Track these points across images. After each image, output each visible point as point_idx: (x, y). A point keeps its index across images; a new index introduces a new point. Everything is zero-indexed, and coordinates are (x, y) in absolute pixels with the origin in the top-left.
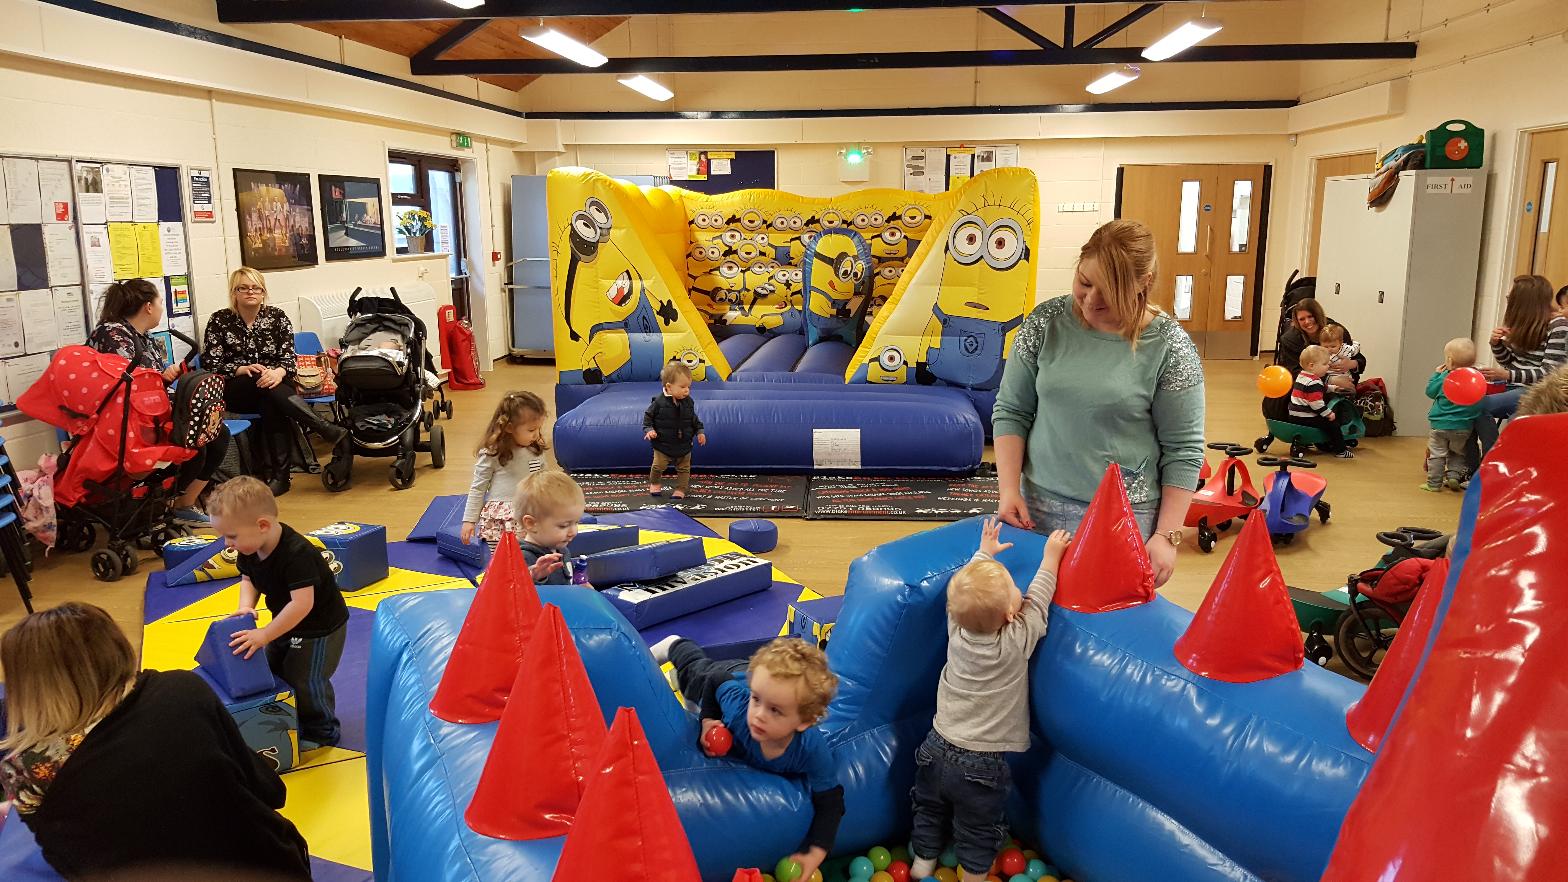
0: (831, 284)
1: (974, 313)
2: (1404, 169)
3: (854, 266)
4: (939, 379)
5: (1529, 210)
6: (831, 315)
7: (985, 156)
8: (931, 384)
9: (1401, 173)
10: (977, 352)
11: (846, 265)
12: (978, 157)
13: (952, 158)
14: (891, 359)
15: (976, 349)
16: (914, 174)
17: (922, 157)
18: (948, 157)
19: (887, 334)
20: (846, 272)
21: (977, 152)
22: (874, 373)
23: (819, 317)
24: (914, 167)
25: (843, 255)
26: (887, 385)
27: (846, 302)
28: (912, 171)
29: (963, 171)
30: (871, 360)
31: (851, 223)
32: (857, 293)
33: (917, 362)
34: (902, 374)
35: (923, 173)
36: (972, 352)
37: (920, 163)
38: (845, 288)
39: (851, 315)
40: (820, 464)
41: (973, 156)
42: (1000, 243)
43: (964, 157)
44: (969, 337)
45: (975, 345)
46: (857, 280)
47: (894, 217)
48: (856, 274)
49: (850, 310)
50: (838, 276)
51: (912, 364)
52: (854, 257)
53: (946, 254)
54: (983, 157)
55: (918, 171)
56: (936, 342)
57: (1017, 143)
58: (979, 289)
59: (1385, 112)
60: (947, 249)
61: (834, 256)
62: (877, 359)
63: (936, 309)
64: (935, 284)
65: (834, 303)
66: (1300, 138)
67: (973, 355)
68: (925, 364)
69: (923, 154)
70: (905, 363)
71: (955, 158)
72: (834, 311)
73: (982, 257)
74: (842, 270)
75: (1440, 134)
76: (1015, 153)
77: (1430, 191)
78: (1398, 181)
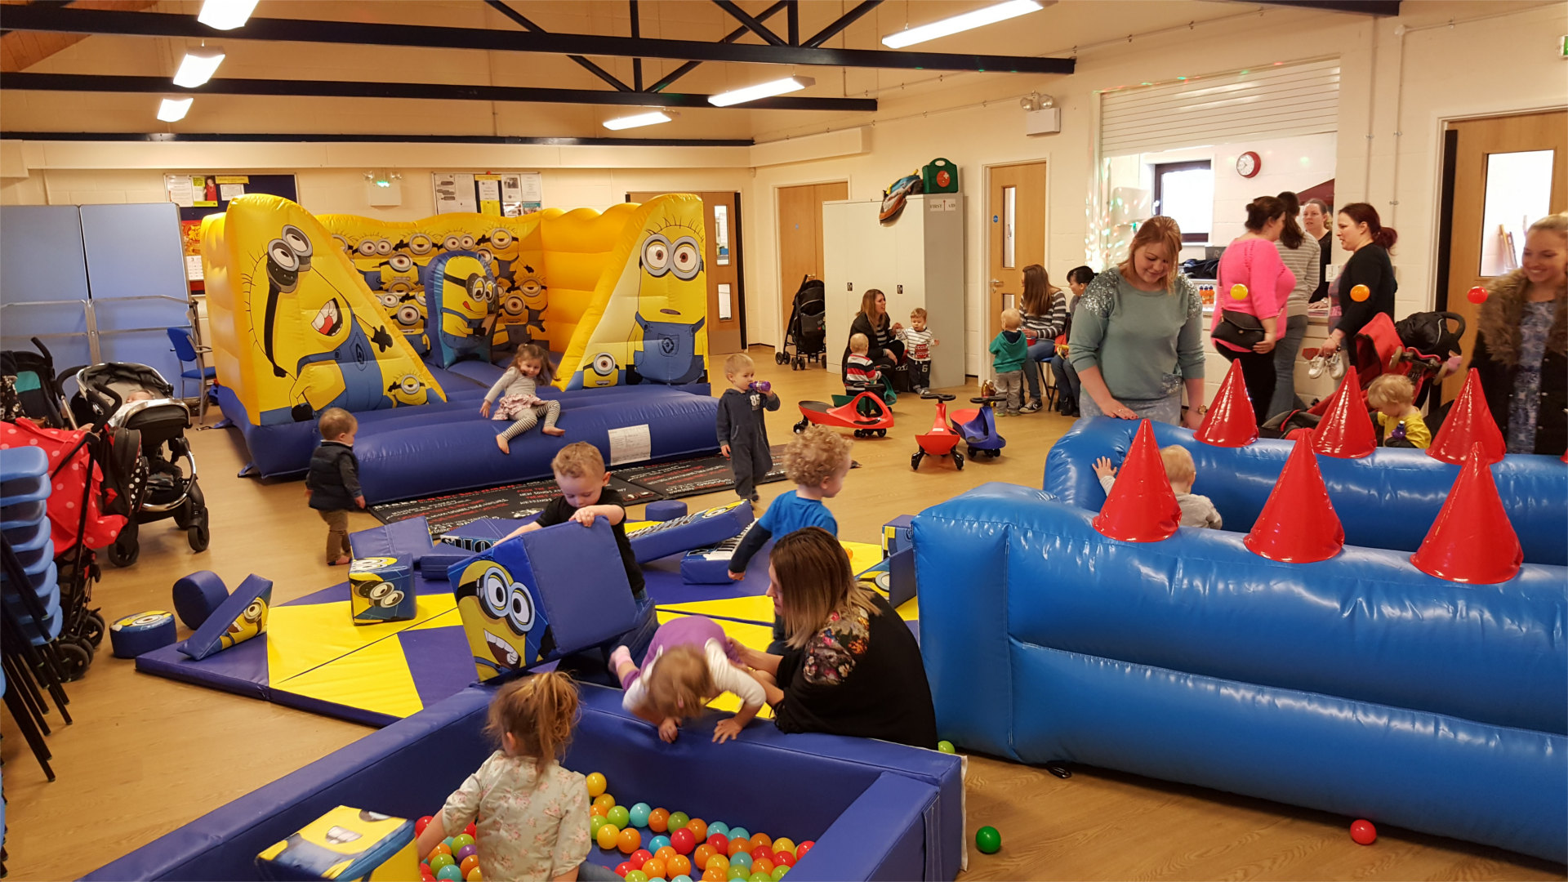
0: (466, 304)
1: (667, 318)
2: (910, 193)
3: (485, 286)
4: (646, 378)
5: (996, 221)
6: (468, 335)
7: (511, 182)
8: (637, 384)
9: (908, 197)
10: (673, 351)
11: (478, 286)
12: (505, 183)
13: (480, 184)
14: (604, 364)
15: (672, 349)
16: (445, 199)
17: (451, 183)
18: (476, 183)
19: (597, 342)
20: (478, 293)
21: (503, 179)
22: (590, 378)
23: (455, 338)
24: (445, 192)
25: (474, 277)
26: (601, 388)
27: (481, 321)
28: (443, 196)
29: (492, 196)
30: (585, 368)
31: (441, 246)
32: (490, 312)
33: (627, 366)
34: (614, 377)
35: (453, 198)
36: (669, 352)
37: (450, 188)
38: (479, 307)
39: (486, 333)
40: (616, 460)
41: (500, 182)
42: (684, 257)
43: (491, 183)
44: (665, 339)
45: (671, 345)
46: (489, 300)
47: (484, 240)
48: (488, 294)
49: (485, 329)
50: (471, 296)
51: (623, 367)
52: (484, 277)
53: (640, 267)
54: (509, 183)
55: (449, 196)
56: (639, 345)
57: (538, 171)
58: (670, 298)
59: (859, 152)
60: (641, 264)
61: (465, 277)
62: (591, 366)
63: (638, 317)
64: (634, 296)
65: (470, 323)
67: (670, 354)
68: (633, 366)
69: (451, 180)
70: (617, 367)
71: (483, 184)
72: (470, 331)
73: (669, 270)
74: (475, 291)
75: (931, 169)
76: (537, 181)
77: (932, 210)
78: (906, 202)
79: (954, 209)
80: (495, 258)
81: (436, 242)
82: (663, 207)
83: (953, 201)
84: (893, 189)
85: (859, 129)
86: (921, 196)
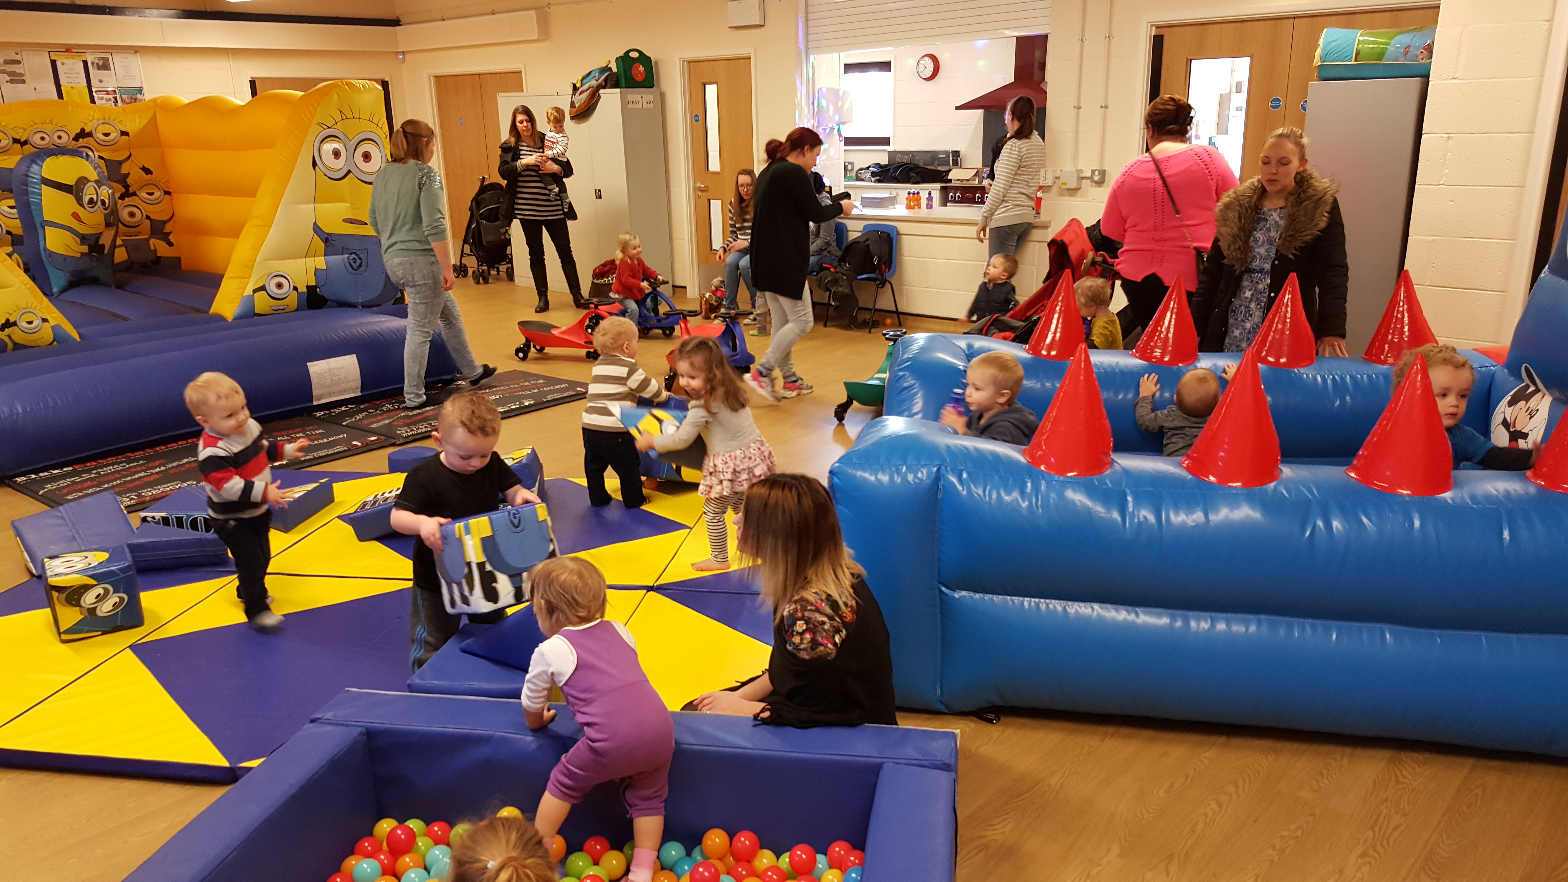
0: (75, 216)
1: (351, 230)
2: (604, 87)
3: (99, 192)
4: (330, 301)
5: (697, 121)
6: (82, 254)
7: (101, 63)
8: (321, 308)
9: (601, 91)
10: (362, 268)
11: (89, 192)
12: (93, 63)
13: (59, 64)
14: (279, 286)
15: (360, 266)
16: (11, 81)
17: (18, 62)
18: (53, 63)
19: (266, 260)
20: (91, 201)
21: (90, 59)
22: (262, 303)
23: (65, 258)
24: (10, 74)
25: (82, 181)
26: (277, 314)
27: (98, 236)
28: (8, 78)
29: (77, 80)
30: (255, 291)
31: (26, 143)
32: (108, 225)
33: (307, 286)
34: (293, 300)
35: (24, 82)
36: (356, 270)
37: (17, 69)
38: (93, 219)
39: (106, 251)
40: (319, 399)
41: (85, 63)
42: (367, 157)
43: (73, 64)
44: (351, 254)
45: (359, 261)
46: (106, 209)
47: (83, 134)
48: (103, 202)
49: (103, 245)
50: (82, 205)
51: (303, 289)
52: (96, 182)
53: (314, 169)
54: (98, 64)
55: (17, 79)
56: (320, 262)
57: (136, 50)
58: (352, 205)
59: (536, 37)
60: (315, 164)
61: (71, 182)
62: (263, 288)
63: (316, 229)
64: (309, 203)
65: (84, 239)
66: (408, 56)
67: (358, 272)
68: (316, 287)
69: (18, 57)
70: (295, 288)
71: (63, 64)
72: (85, 249)
73: (349, 171)
74: (86, 199)
75: (625, 60)
76: (136, 63)
77: (630, 106)
78: (599, 97)
79: (651, 106)
80: (100, 157)
81: (17, 137)
82: (336, 96)
83: (650, 97)
84: (584, 81)
85: (533, 12)
86: (618, 90)
